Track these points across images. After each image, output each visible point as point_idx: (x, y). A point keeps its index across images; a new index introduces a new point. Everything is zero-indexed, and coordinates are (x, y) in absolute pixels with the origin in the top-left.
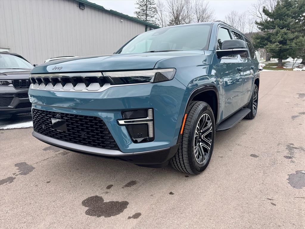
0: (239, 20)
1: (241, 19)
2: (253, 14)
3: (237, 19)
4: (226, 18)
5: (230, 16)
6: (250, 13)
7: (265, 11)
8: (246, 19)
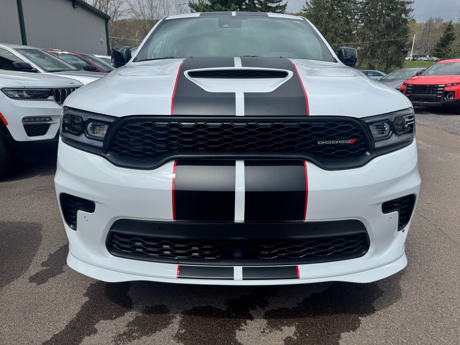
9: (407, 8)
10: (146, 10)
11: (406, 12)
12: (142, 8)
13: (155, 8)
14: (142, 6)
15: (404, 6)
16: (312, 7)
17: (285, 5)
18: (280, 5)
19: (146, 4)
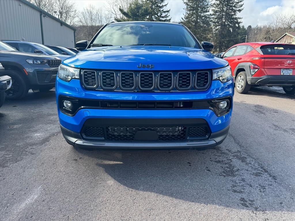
0: (97, 13)
1: (98, 13)
2: (108, 10)
3: (94, 12)
4: (84, 10)
5: (89, 9)
6: (105, 9)
7: (121, 10)
8: (103, 13)
9: (239, 21)
10: (88, 21)
11: (239, 23)
12: (86, 20)
13: (93, 20)
14: (86, 18)
15: (237, 20)
16: (185, 20)
17: (170, 20)
18: (167, 19)
19: (88, 17)
